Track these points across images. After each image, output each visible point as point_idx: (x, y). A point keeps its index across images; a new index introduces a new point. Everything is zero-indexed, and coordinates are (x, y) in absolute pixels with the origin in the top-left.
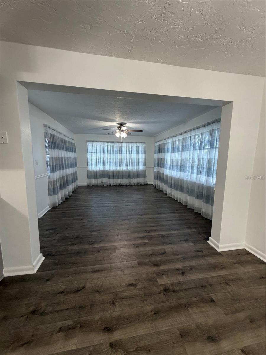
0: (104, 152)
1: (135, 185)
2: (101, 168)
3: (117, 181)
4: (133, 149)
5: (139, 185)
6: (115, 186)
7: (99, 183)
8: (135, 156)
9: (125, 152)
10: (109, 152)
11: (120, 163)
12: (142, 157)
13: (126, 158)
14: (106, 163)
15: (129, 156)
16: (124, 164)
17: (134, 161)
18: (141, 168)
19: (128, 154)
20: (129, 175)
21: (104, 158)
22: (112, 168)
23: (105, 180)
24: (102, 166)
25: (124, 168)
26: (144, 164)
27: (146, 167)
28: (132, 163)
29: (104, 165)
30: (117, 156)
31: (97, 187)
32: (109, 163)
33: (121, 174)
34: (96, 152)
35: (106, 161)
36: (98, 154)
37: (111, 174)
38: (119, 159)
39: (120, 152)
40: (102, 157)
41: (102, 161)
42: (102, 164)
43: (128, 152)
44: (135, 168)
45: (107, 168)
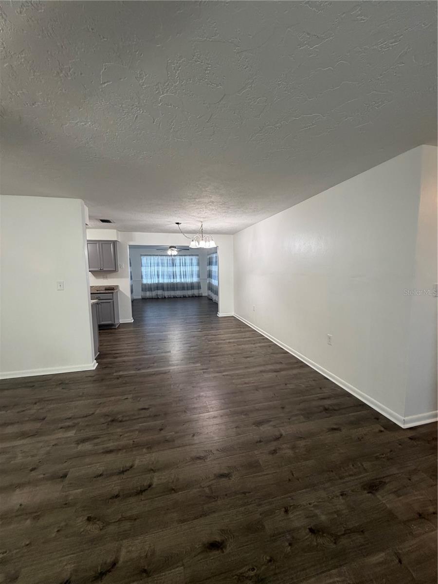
0: (158, 265)
1: (189, 297)
2: (155, 281)
3: (172, 293)
4: (186, 262)
5: (193, 297)
6: (169, 298)
7: (153, 295)
8: (188, 269)
9: (179, 265)
10: (163, 265)
11: (174, 276)
12: (196, 269)
13: (179, 270)
14: (160, 277)
15: (182, 269)
16: (178, 277)
17: (188, 273)
18: (195, 280)
19: (181, 267)
20: (183, 287)
21: (158, 271)
22: (166, 281)
23: (160, 292)
24: (157, 279)
25: (178, 280)
26: (199, 276)
27: (200, 279)
28: (186, 275)
29: (158, 278)
30: (171, 269)
31: (151, 299)
32: (163, 275)
33: (175, 286)
34: (149, 265)
35: (160, 274)
36: (153, 268)
37: (165, 286)
38: (173, 272)
39: (173, 265)
40: (156, 270)
41: (156, 273)
42: (156, 277)
43: (181, 265)
44: (189, 280)
45: (161, 281)
